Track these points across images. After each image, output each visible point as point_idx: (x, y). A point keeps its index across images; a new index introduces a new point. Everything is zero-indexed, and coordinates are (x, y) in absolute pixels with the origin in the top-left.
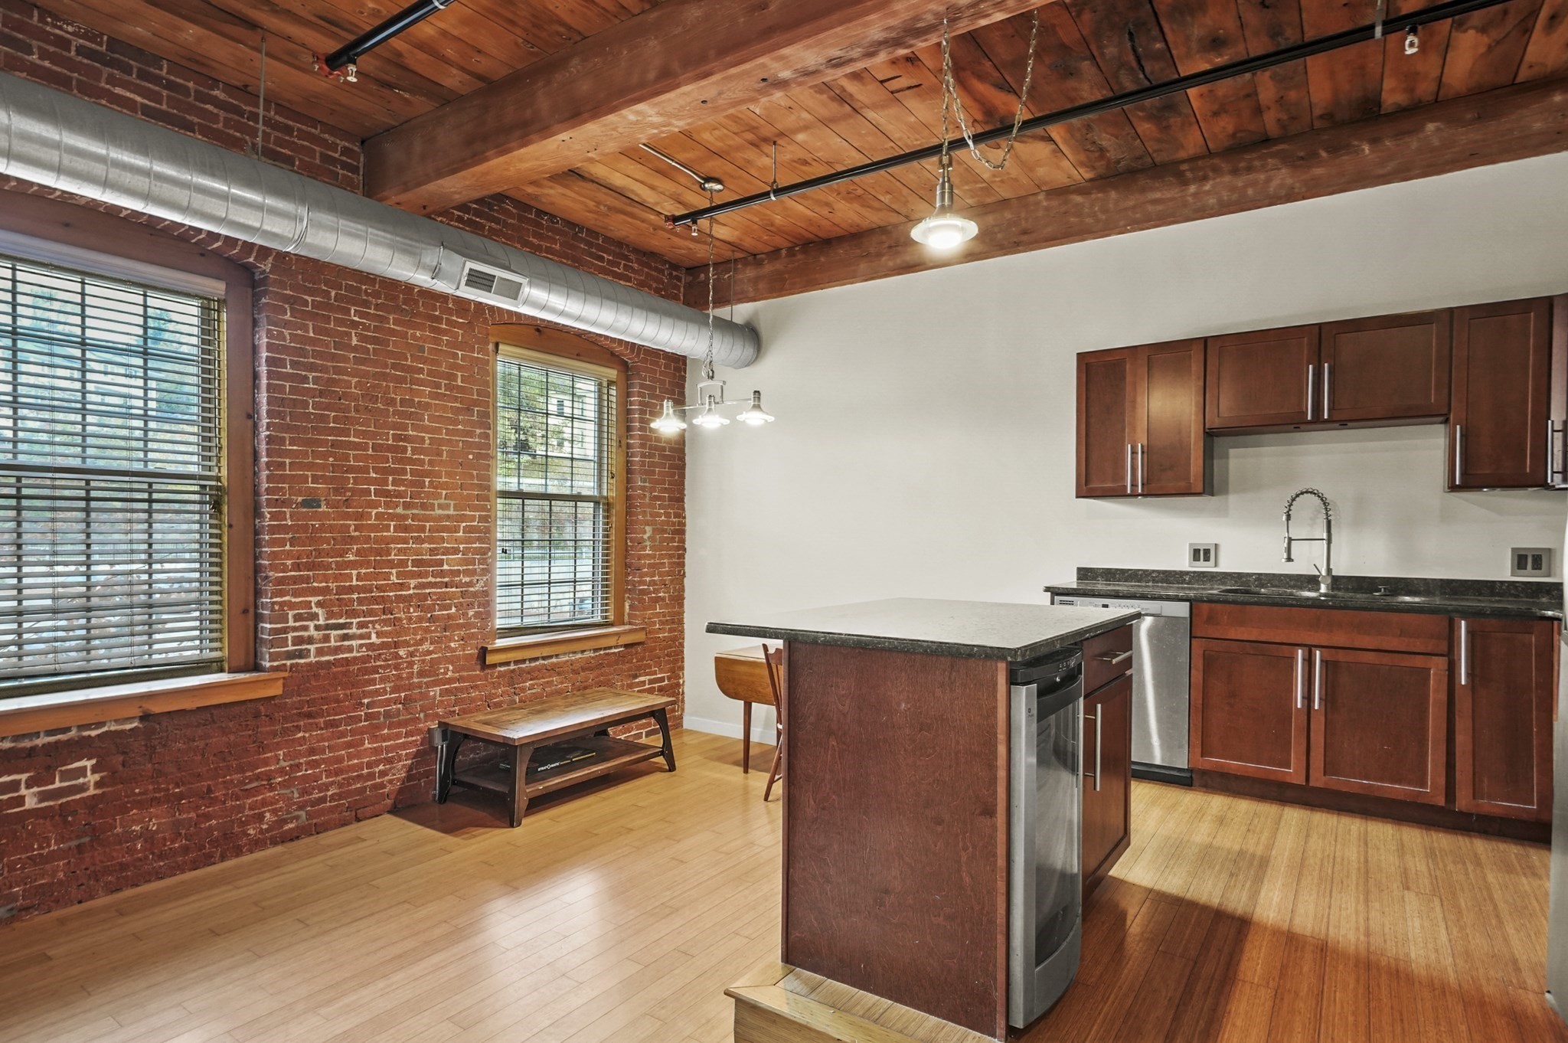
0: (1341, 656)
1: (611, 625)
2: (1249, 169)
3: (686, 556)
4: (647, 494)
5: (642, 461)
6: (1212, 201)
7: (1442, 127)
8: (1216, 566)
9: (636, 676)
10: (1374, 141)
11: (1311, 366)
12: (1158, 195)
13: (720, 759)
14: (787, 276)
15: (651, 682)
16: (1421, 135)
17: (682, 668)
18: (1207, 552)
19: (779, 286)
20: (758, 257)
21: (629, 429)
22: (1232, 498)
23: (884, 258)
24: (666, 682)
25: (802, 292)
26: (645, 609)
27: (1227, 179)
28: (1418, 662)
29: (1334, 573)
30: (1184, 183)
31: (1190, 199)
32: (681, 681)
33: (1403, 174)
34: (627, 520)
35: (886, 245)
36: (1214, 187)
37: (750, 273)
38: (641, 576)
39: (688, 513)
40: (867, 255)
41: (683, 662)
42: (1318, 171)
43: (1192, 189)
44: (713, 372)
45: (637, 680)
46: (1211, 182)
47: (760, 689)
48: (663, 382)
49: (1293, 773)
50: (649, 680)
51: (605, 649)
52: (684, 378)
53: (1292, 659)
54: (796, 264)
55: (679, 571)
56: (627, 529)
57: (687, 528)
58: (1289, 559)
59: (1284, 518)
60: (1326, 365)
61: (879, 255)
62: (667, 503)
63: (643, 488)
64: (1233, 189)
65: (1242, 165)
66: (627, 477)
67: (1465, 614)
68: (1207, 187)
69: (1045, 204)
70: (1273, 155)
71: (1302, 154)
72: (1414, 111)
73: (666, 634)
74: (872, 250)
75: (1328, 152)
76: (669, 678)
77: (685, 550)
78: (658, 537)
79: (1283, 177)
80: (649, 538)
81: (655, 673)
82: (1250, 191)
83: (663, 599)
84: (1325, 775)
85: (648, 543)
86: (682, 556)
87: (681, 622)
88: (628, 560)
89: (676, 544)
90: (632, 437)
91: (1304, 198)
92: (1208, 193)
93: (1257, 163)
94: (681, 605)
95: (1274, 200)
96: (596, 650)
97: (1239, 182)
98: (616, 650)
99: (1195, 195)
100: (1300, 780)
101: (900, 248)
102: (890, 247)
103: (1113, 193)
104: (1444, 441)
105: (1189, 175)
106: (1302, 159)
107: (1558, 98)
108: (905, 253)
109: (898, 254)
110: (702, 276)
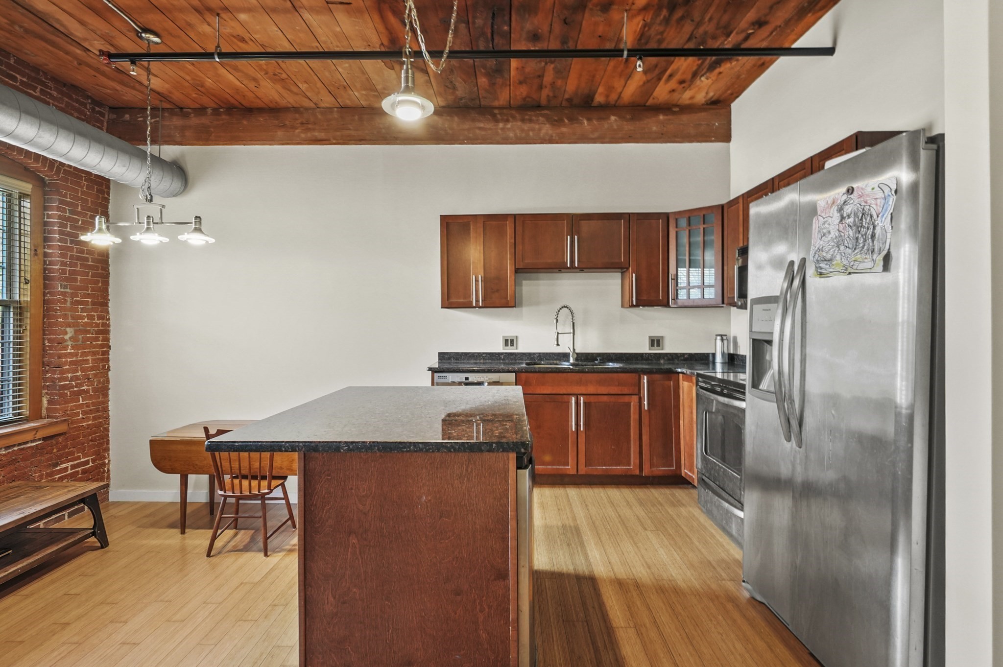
0: (592, 399)
1: (27, 420)
2: (531, 121)
3: (110, 352)
4: (69, 299)
5: (62, 270)
6: (511, 135)
7: (617, 119)
8: (517, 349)
9: (57, 465)
10: (589, 120)
11: (569, 237)
12: (482, 125)
13: (154, 525)
14: (212, 130)
15: (73, 467)
16: (609, 122)
17: (107, 450)
18: (512, 341)
19: (204, 137)
20: (184, 110)
21: (46, 239)
22: (525, 310)
23: (297, 131)
24: (91, 464)
25: (226, 144)
26: (67, 402)
27: (519, 123)
28: (626, 399)
29: (577, 351)
30: (497, 121)
31: (500, 131)
32: (106, 461)
33: (601, 140)
34: (44, 323)
35: (299, 121)
36: (514, 127)
37: (177, 121)
38: (62, 373)
39: (111, 316)
40: (284, 126)
41: (108, 443)
42: (564, 130)
43: (501, 125)
44: (152, 196)
45: (58, 468)
46: (511, 123)
47: (197, 463)
48: (85, 201)
49: (570, 468)
50: (71, 466)
51: (20, 444)
52: (107, 200)
53: (568, 403)
54: (221, 122)
55: (104, 366)
56: (44, 330)
57: (111, 328)
58: (558, 345)
59: (555, 321)
60: (576, 237)
61: (293, 128)
62: (90, 307)
63: (64, 294)
64: (522, 130)
65: (527, 117)
66: (44, 284)
67: (645, 372)
68: (509, 126)
70: (543, 116)
71: (556, 118)
72: (608, 108)
73: (90, 423)
74: (287, 123)
75: (568, 120)
76: (93, 461)
77: (109, 347)
78: (80, 337)
79: (547, 129)
80: (70, 338)
81: (79, 458)
82: (531, 134)
83: (87, 392)
84: (585, 467)
85: (69, 343)
86: (107, 353)
87: (106, 410)
88: (46, 359)
89: (100, 343)
90: (49, 247)
91: (557, 143)
92: (509, 129)
93: (534, 118)
94: (106, 395)
95: (543, 141)
96: (7, 448)
97: (526, 127)
98: (33, 444)
99: (502, 129)
100: (574, 472)
101: (310, 126)
102: (302, 123)
103: (456, 119)
104: (620, 281)
105: (499, 116)
106: (556, 121)
107: (661, 117)
108: (314, 130)
109: (309, 130)
110: (127, 117)
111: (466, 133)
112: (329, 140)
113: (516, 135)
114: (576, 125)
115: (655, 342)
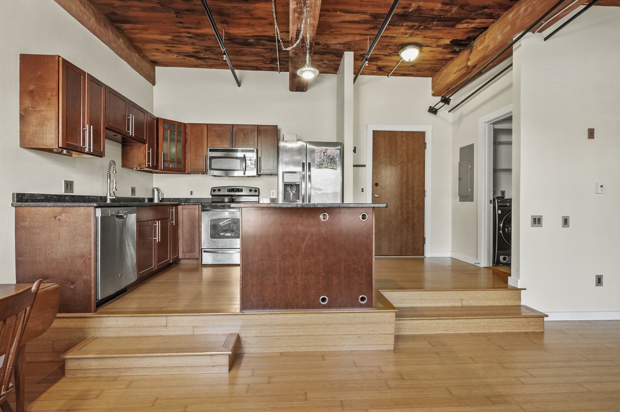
7: (123, 42)
16: (120, 41)
33: (117, 51)
42: (101, 29)
64: (80, 10)
71: (98, 17)
72: (119, 31)
75: (103, 24)
95: (90, 28)
104: (121, 150)
114: (106, 30)
115: (133, 191)
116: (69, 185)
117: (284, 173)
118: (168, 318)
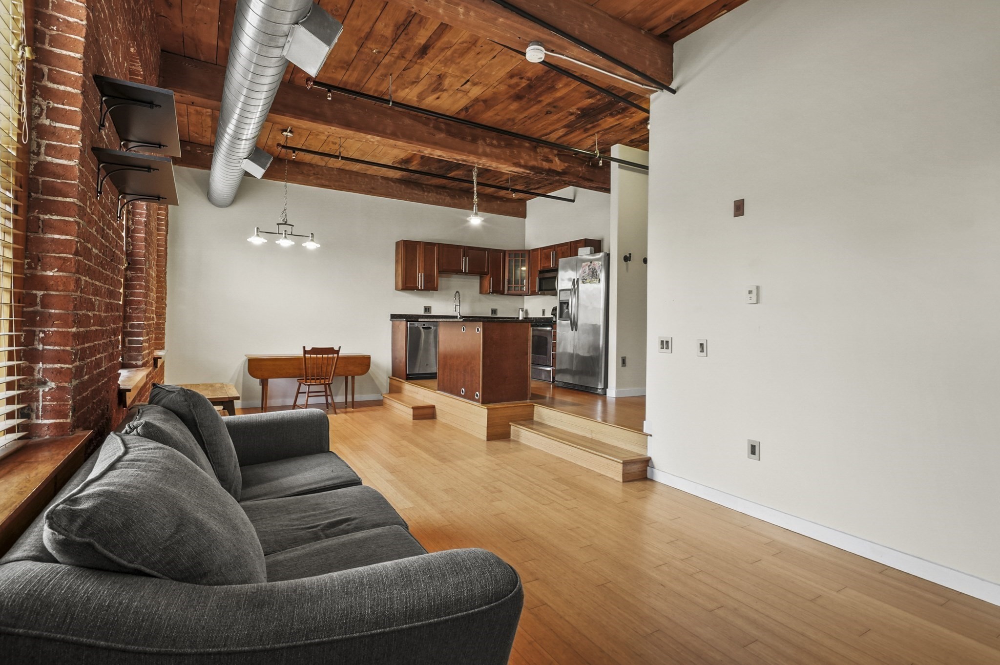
2: (440, 194)
6: (431, 200)
8: (431, 313)
10: (467, 198)
11: (465, 257)
12: (416, 192)
18: (429, 309)
23: (311, 178)
27: (435, 194)
30: (424, 191)
31: (425, 197)
35: (312, 172)
36: (432, 196)
40: (303, 173)
42: (456, 201)
43: (426, 194)
60: (468, 257)
61: (309, 175)
64: (436, 198)
65: (439, 192)
68: (430, 195)
69: (381, 181)
70: (447, 192)
74: (305, 172)
79: (448, 199)
82: (441, 201)
91: (452, 207)
93: (442, 193)
95: (446, 205)
97: (438, 197)
99: (427, 196)
101: (319, 176)
102: (314, 174)
103: (403, 186)
104: (479, 281)
105: (425, 189)
106: (452, 196)
107: (499, 202)
108: (322, 179)
109: (318, 178)
110: (188, 148)
111: (408, 195)
112: (331, 186)
113: (433, 200)
114: (461, 200)
115: (494, 311)
116: (427, 309)
117: (560, 291)
118: (419, 389)
